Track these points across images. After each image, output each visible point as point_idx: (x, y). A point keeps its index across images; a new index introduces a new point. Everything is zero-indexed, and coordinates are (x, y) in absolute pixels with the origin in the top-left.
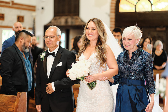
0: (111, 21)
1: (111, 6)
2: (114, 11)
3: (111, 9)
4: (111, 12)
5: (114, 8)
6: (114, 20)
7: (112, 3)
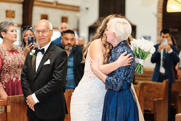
0: (158, 22)
1: (158, 6)
2: (161, 11)
3: (158, 9)
4: (158, 12)
5: (161, 7)
6: (161, 20)
7: (159, 3)
